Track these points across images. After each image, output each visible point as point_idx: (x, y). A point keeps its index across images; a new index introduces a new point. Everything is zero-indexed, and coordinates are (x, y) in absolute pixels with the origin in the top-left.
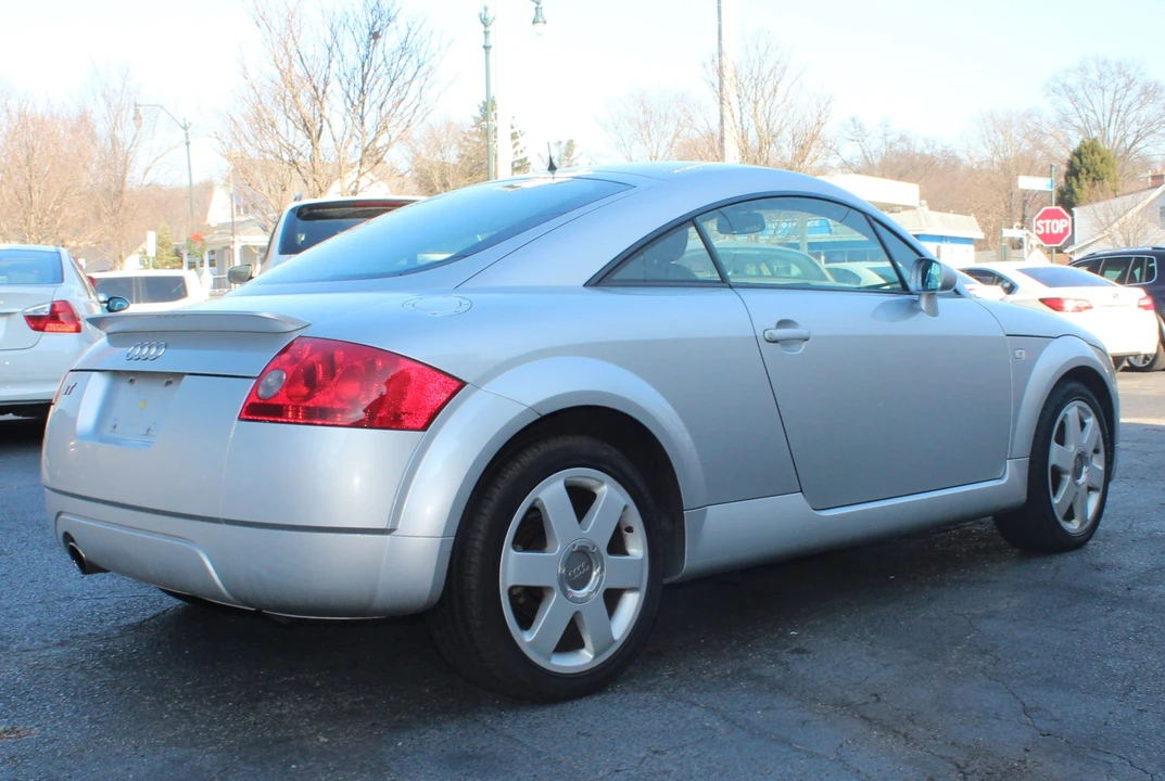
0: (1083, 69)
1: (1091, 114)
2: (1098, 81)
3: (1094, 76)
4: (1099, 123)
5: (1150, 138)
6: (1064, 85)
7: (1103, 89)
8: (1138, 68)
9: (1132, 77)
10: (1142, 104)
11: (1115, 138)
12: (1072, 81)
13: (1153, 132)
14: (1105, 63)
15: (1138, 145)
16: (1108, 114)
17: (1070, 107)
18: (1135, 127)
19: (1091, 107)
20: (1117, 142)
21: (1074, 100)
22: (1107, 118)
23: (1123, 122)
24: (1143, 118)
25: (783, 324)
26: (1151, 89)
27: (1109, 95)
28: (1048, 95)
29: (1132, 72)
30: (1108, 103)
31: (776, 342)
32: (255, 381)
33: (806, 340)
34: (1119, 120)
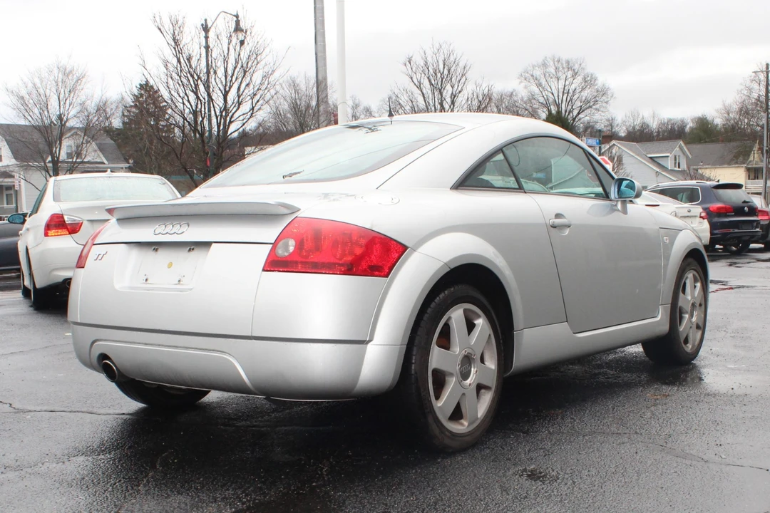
0: (545, 65)
1: (550, 95)
2: (554, 73)
3: (552, 70)
4: (555, 101)
5: (588, 111)
6: (532, 76)
7: (558, 79)
8: (580, 65)
9: (576, 71)
10: (583, 89)
11: (566, 111)
12: (538, 73)
13: (591, 107)
14: (559, 61)
15: (581, 116)
16: (561, 95)
17: (535, 89)
18: (578, 104)
19: (550, 90)
20: (567, 114)
21: (539, 85)
22: (560, 98)
23: (571, 99)
24: (584, 98)
25: (558, 216)
26: (589, 78)
27: (562, 82)
28: (521, 82)
29: (576, 67)
30: (561, 86)
31: (555, 227)
32: (271, 245)
33: (569, 227)
34: (569, 99)
